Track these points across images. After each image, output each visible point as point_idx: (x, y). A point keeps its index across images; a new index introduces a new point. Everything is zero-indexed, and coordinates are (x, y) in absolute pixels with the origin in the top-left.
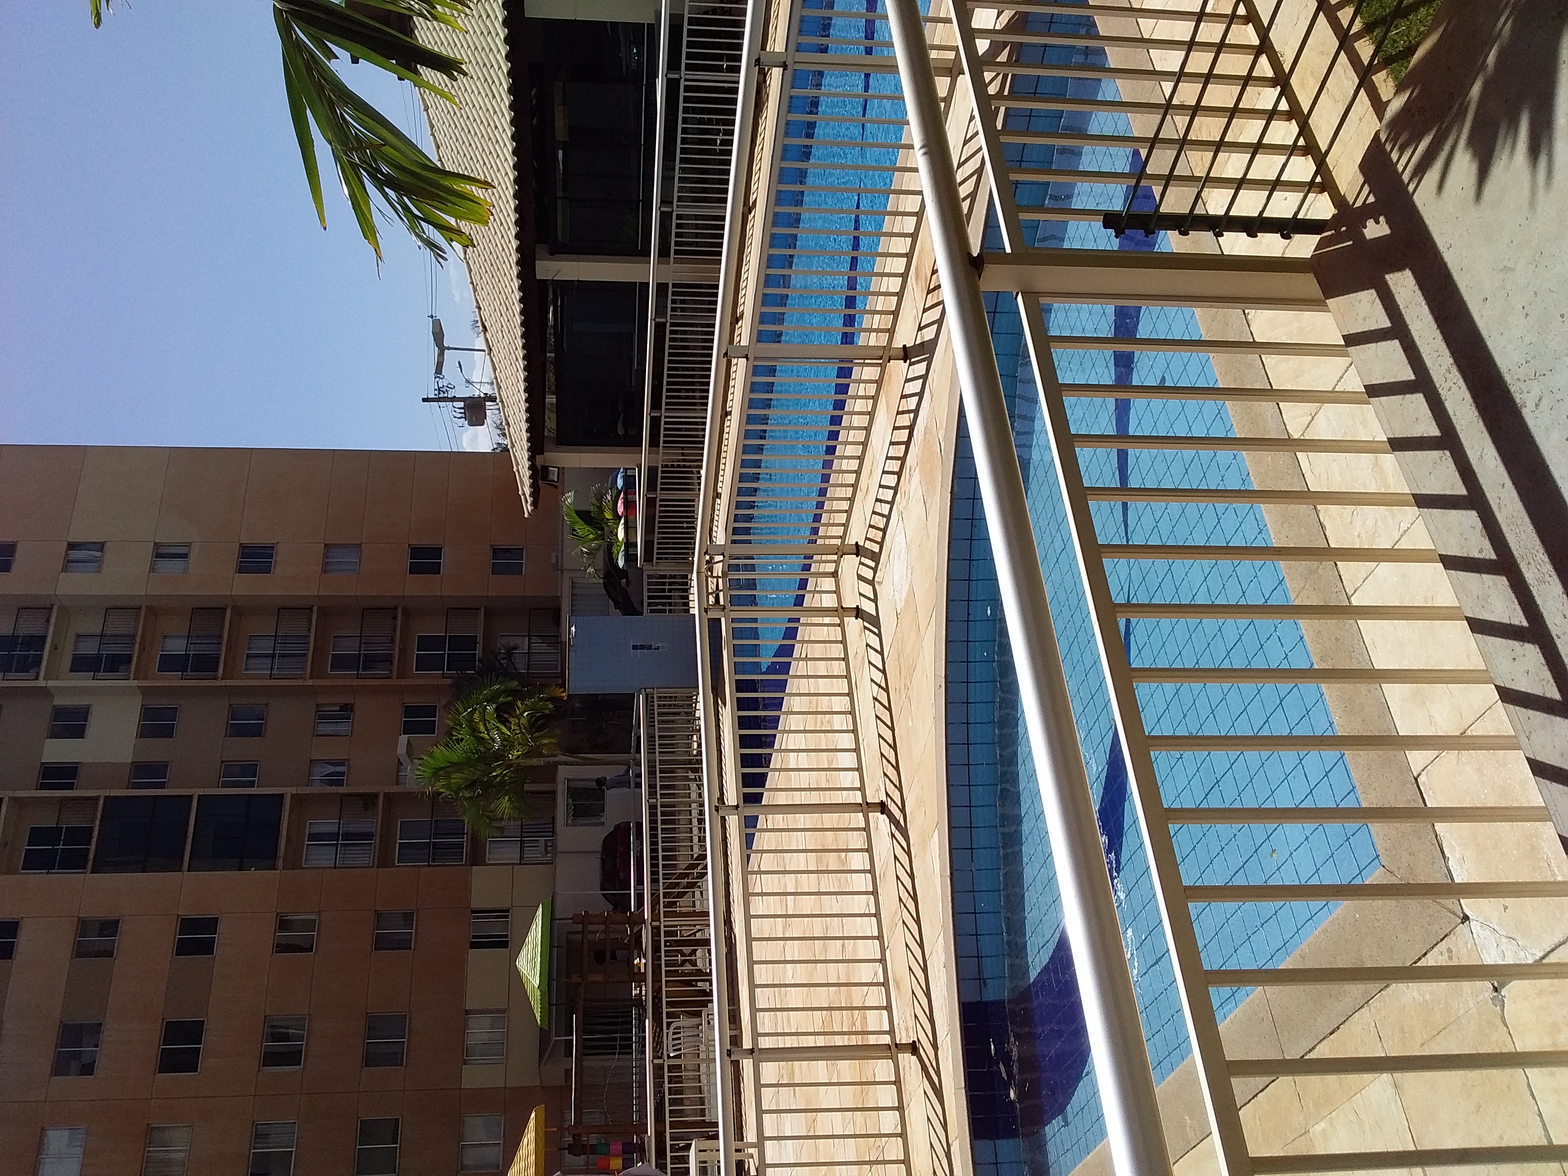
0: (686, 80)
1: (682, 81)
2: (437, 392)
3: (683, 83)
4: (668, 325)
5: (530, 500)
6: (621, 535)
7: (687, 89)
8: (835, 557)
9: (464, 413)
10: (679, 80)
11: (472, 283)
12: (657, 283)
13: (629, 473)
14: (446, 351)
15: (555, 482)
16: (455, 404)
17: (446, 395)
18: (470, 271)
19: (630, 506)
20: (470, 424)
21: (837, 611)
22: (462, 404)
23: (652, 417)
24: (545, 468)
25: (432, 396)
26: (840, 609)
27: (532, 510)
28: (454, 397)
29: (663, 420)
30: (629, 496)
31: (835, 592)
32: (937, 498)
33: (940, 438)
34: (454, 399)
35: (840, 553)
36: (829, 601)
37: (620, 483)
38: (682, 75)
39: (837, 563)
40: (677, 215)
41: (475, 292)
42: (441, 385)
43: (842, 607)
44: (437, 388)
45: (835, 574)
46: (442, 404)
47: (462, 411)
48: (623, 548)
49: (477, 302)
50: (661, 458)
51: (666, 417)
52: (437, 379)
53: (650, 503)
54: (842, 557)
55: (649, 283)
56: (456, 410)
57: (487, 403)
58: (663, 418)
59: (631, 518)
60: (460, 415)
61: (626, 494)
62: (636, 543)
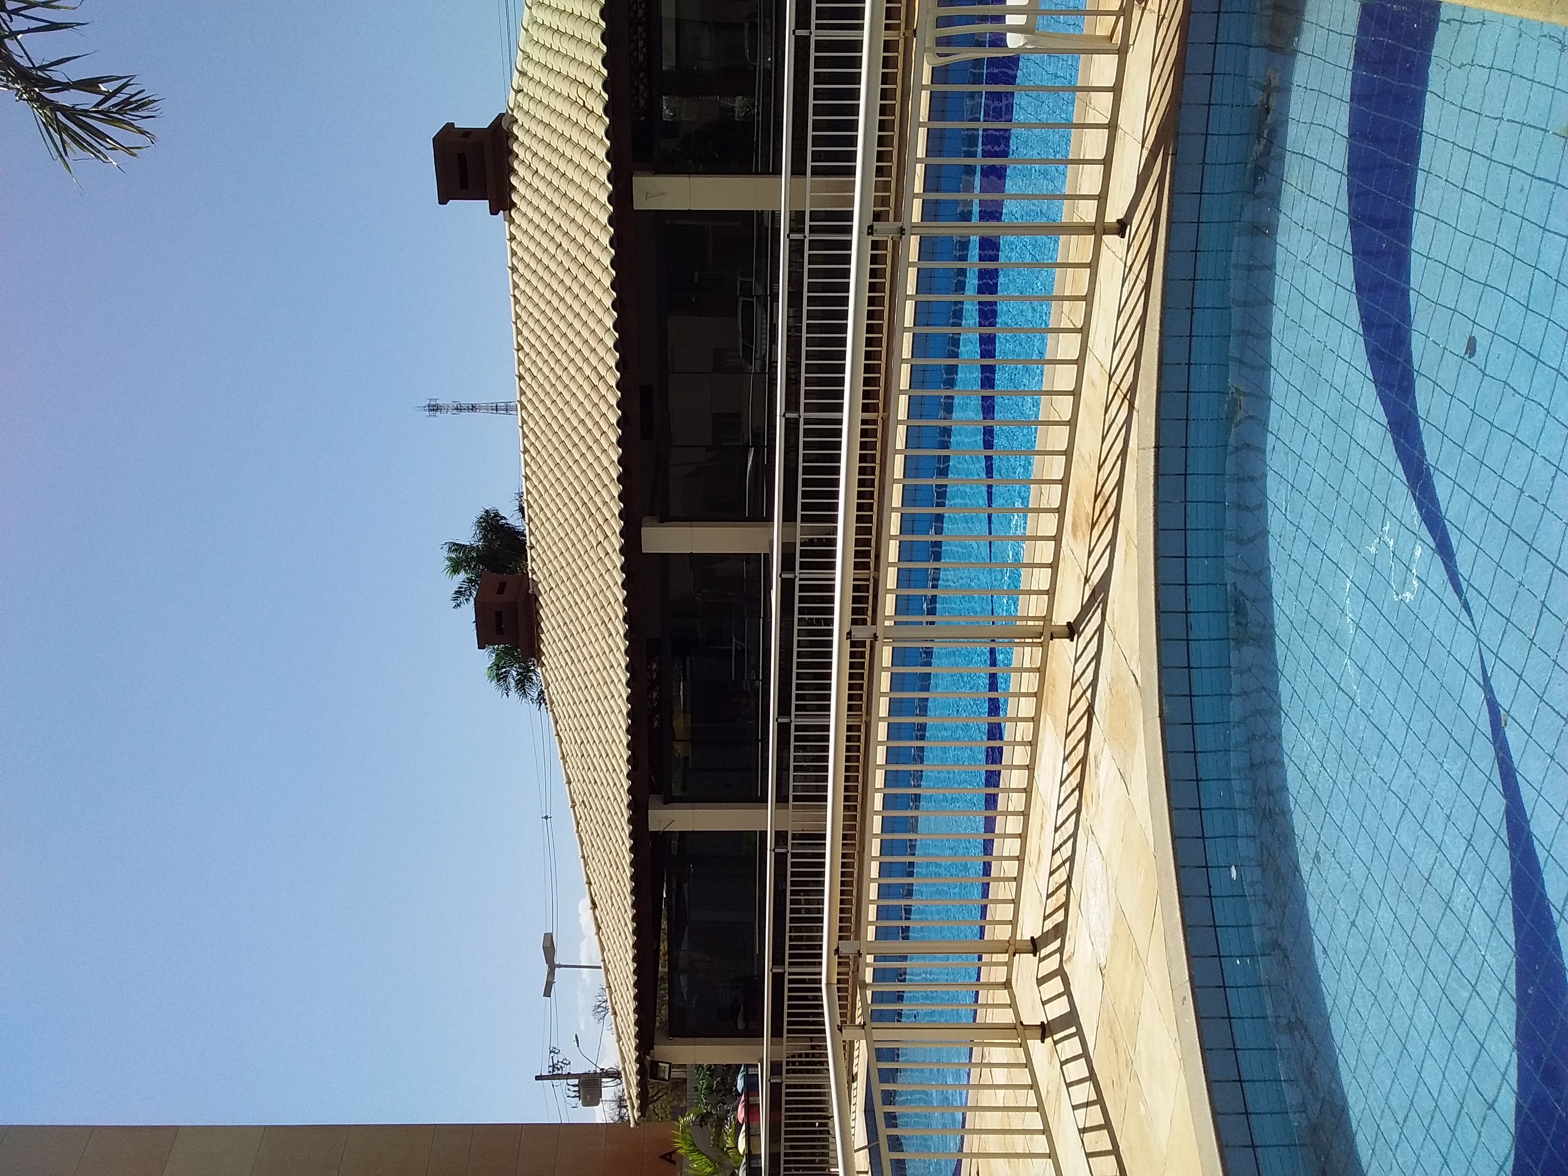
0: (801, 579)
1: (797, 580)
2: (551, 1069)
3: (797, 583)
4: (789, 855)
5: (636, 1103)
6: (742, 1146)
7: (803, 588)
8: (1004, 958)
9: (578, 1091)
10: (793, 580)
11: (583, 857)
12: (776, 832)
13: (751, 1071)
14: (557, 969)
15: (665, 1080)
16: (569, 1081)
17: (560, 1072)
18: (582, 844)
19: (752, 1110)
20: (584, 1105)
21: (1015, 1028)
22: (576, 1081)
23: (773, 974)
24: (655, 1064)
25: (545, 1073)
26: (1019, 1027)
27: (639, 1117)
28: (569, 1073)
29: (787, 977)
30: (751, 1098)
31: (1010, 1006)
32: (1141, 747)
33: (1134, 667)
34: (569, 1076)
35: (1011, 950)
36: (1006, 1017)
37: (740, 1084)
38: (797, 574)
39: (1009, 965)
40: (796, 726)
41: (585, 866)
42: (555, 1062)
43: (1021, 1023)
44: (551, 1064)
45: (1007, 985)
46: (556, 1082)
47: (577, 1089)
48: (744, 1160)
49: (588, 877)
50: (787, 1048)
51: (790, 974)
52: (552, 1054)
53: (775, 1090)
54: (1014, 955)
55: (766, 832)
56: (570, 1088)
57: (603, 1080)
58: (786, 974)
59: (753, 1124)
60: (574, 1094)
61: (747, 1097)
62: (760, 1155)
